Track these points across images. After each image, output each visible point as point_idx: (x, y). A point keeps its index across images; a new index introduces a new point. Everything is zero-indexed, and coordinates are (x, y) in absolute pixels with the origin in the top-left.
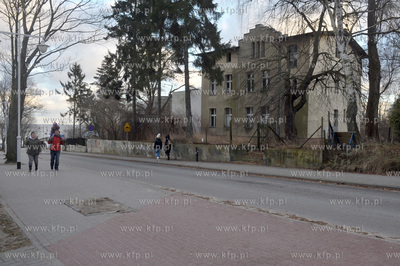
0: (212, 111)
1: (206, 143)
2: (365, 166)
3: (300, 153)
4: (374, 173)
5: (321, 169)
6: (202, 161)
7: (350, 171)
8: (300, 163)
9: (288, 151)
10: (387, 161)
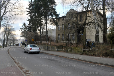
0: (59, 35)
1: (51, 45)
2: (96, 54)
3: (76, 48)
4: (99, 56)
5: (82, 54)
6: (49, 51)
7: (91, 55)
8: (76, 52)
9: (73, 48)
10: (104, 52)
